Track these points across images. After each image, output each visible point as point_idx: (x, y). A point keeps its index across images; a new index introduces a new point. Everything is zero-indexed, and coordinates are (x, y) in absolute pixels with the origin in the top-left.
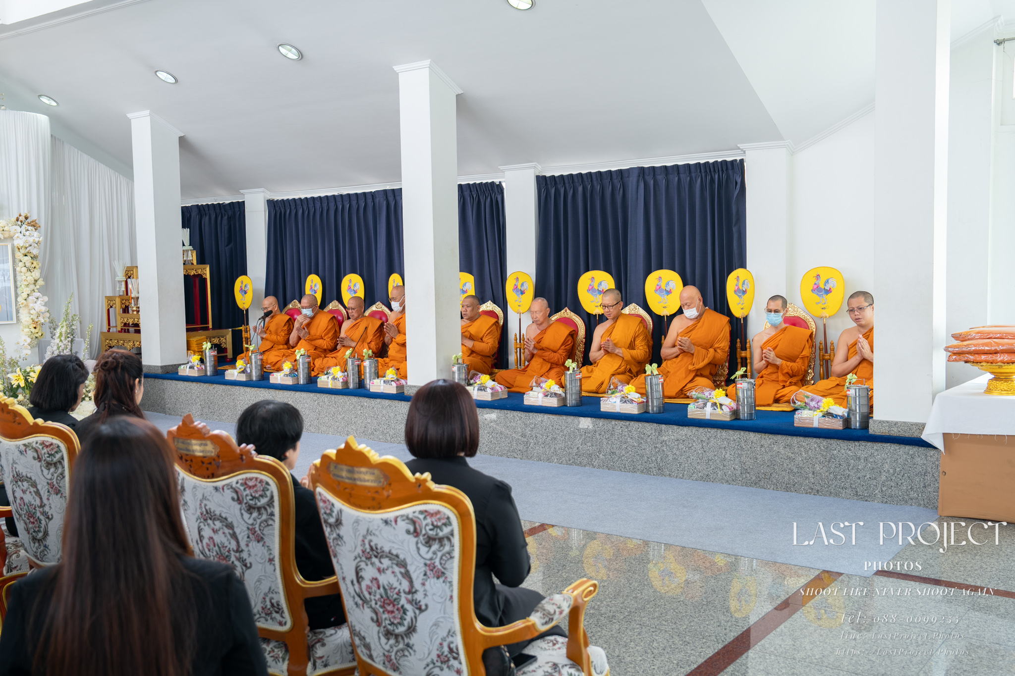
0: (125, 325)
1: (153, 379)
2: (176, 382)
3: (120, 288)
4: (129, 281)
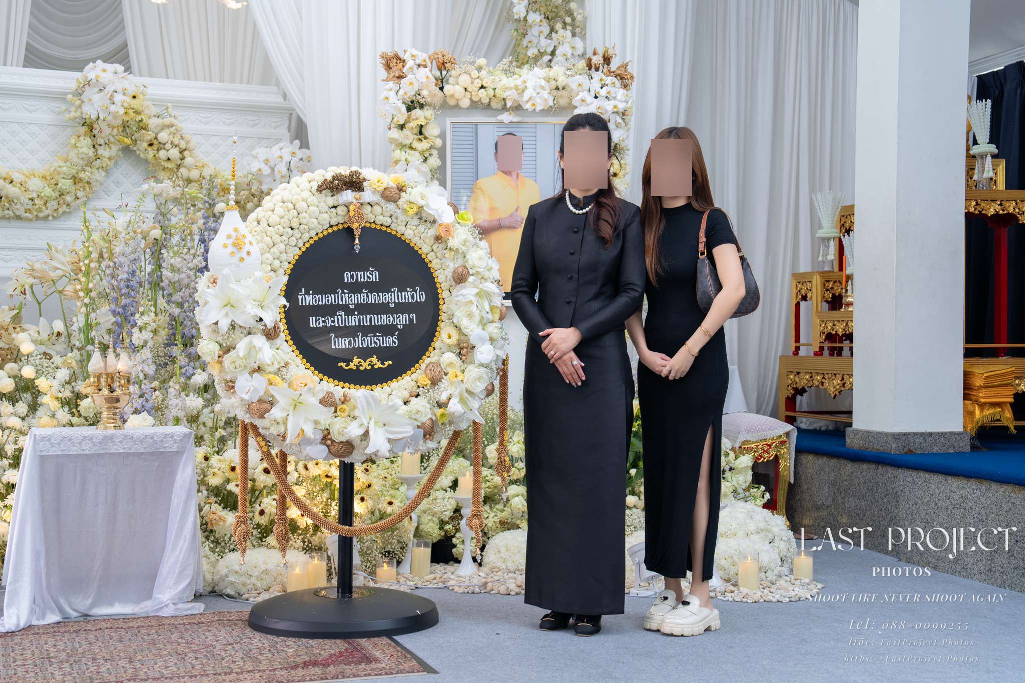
0: (830, 337)
1: (873, 466)
2: (927, 476)
3: (826, 255)
4: (846, 240)
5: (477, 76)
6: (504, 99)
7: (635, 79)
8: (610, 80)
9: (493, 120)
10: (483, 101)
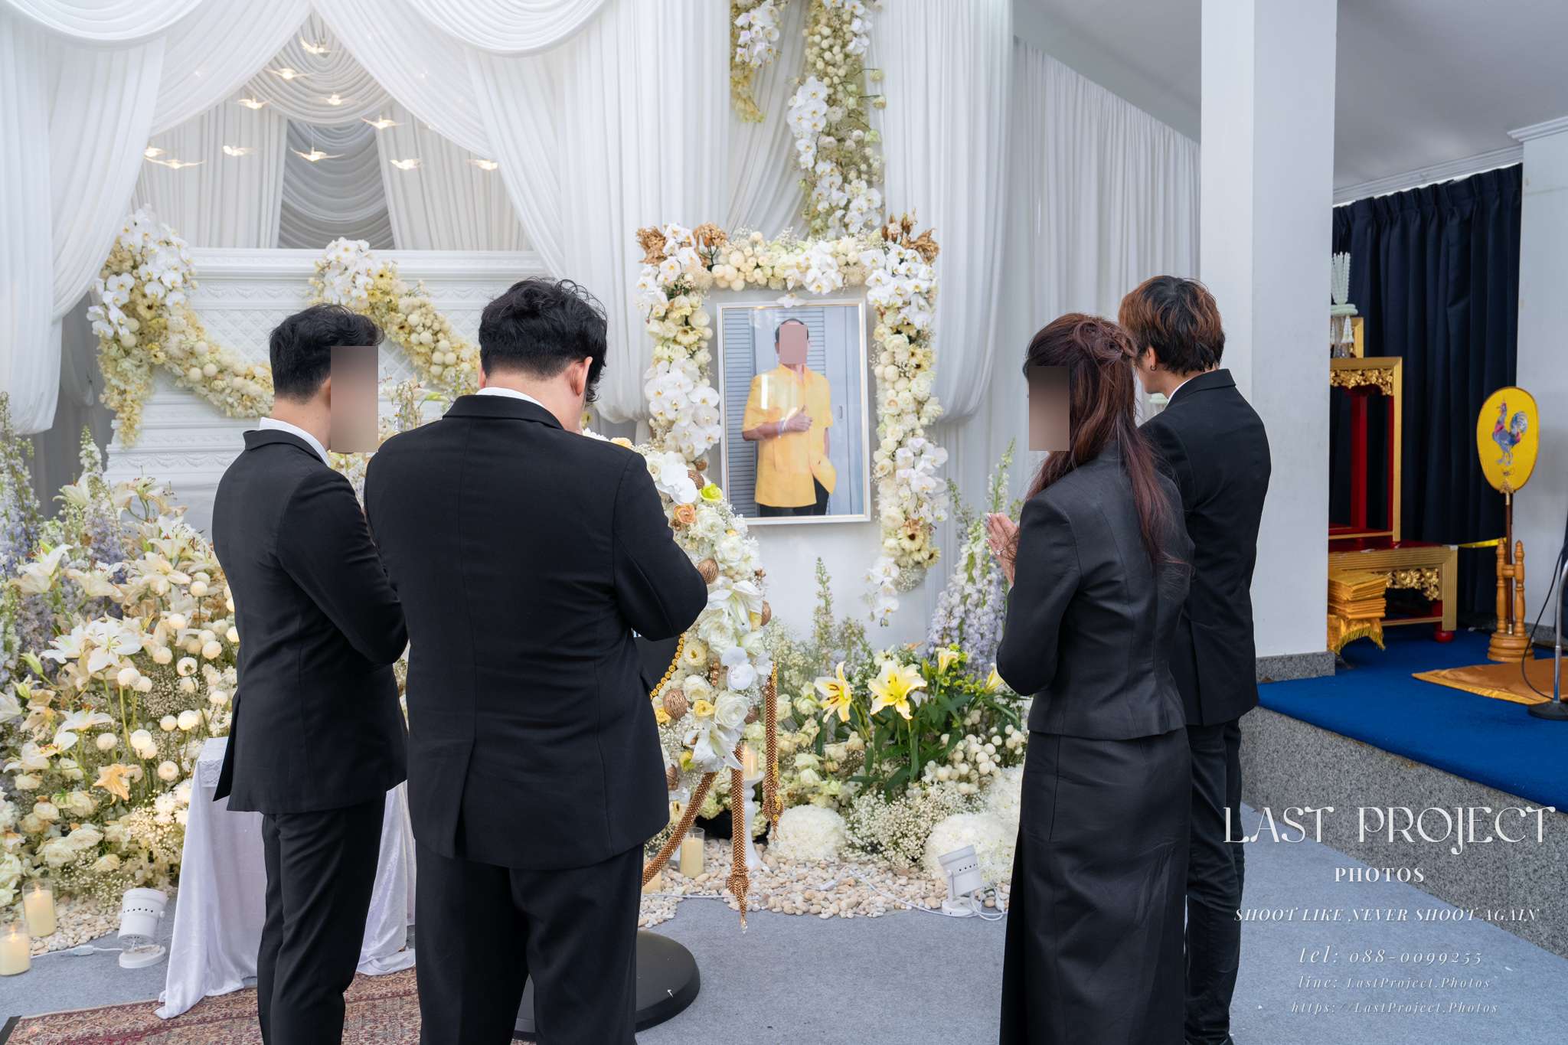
5: (751, 253)
6: (785, 279)
7: (941, 252)
8: (909, 254)
9: (773, 304)
10: (760, 282)
